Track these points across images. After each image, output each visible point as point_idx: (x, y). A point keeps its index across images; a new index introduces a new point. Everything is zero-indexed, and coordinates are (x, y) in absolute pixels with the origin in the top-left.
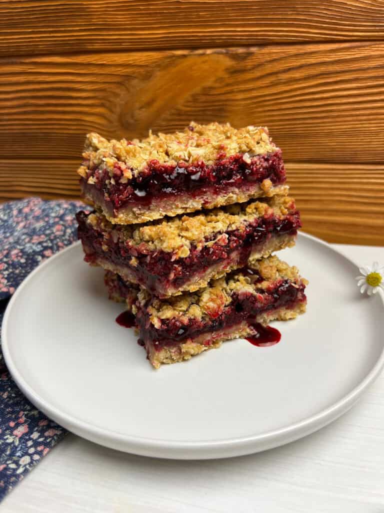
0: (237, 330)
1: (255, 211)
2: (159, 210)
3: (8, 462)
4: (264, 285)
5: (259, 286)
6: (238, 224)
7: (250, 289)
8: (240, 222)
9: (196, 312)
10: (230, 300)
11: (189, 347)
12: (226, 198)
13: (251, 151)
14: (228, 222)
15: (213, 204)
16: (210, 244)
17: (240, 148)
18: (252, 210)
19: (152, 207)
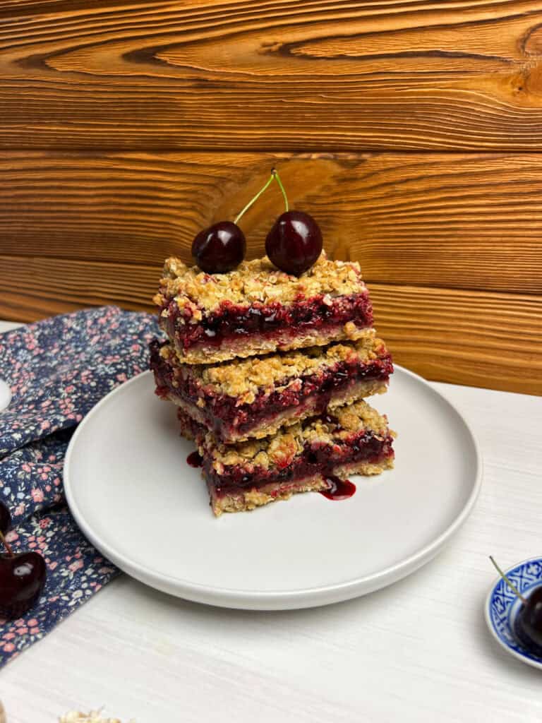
0: (309, 482)
1: (336, 354)
2: (230, 351)
3: (62, 594)
4: (343, 435)
5: (337, 436)
6: (315, 369)
7: (326, 439)
8: (318, 366)
9: (264, 460)
10: (302, 449)
11: (253, 496)
12: (303, 340)
13: (334, 292)
14: (304, 366)
15: (289, 346)
16: (281, 389)
17: (322, 287)
18: (333, 354)
19: (222, 348)
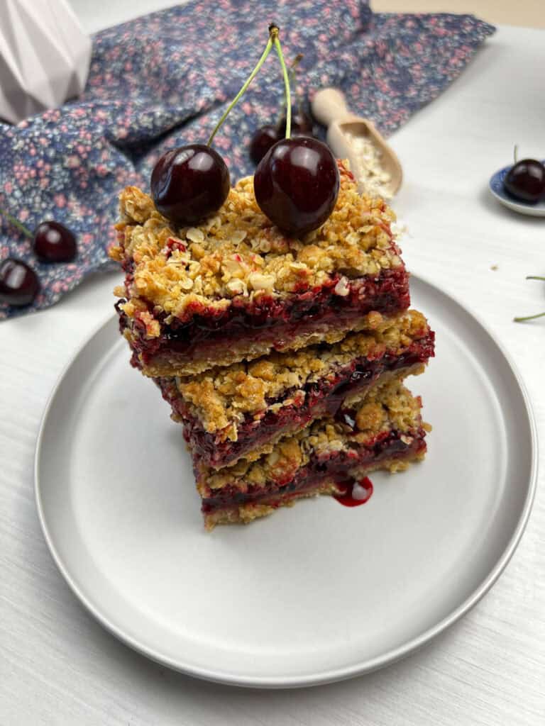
0: (318, 488)
1: (354, 349)
2: (206, 360)
4: (362, 438)
5: (353, 440)
6: (323, 373)
7: (338, 445)
8: (328, 367)
9: (258, 478)
10: (307, 460)
12: (307, 338)
14: (308, 372)
16: (276, 407)
18: (351, 348)
19: (196, 357)
